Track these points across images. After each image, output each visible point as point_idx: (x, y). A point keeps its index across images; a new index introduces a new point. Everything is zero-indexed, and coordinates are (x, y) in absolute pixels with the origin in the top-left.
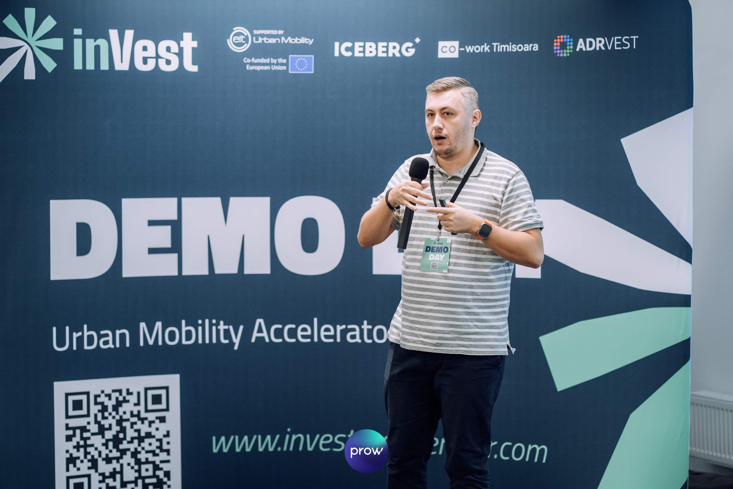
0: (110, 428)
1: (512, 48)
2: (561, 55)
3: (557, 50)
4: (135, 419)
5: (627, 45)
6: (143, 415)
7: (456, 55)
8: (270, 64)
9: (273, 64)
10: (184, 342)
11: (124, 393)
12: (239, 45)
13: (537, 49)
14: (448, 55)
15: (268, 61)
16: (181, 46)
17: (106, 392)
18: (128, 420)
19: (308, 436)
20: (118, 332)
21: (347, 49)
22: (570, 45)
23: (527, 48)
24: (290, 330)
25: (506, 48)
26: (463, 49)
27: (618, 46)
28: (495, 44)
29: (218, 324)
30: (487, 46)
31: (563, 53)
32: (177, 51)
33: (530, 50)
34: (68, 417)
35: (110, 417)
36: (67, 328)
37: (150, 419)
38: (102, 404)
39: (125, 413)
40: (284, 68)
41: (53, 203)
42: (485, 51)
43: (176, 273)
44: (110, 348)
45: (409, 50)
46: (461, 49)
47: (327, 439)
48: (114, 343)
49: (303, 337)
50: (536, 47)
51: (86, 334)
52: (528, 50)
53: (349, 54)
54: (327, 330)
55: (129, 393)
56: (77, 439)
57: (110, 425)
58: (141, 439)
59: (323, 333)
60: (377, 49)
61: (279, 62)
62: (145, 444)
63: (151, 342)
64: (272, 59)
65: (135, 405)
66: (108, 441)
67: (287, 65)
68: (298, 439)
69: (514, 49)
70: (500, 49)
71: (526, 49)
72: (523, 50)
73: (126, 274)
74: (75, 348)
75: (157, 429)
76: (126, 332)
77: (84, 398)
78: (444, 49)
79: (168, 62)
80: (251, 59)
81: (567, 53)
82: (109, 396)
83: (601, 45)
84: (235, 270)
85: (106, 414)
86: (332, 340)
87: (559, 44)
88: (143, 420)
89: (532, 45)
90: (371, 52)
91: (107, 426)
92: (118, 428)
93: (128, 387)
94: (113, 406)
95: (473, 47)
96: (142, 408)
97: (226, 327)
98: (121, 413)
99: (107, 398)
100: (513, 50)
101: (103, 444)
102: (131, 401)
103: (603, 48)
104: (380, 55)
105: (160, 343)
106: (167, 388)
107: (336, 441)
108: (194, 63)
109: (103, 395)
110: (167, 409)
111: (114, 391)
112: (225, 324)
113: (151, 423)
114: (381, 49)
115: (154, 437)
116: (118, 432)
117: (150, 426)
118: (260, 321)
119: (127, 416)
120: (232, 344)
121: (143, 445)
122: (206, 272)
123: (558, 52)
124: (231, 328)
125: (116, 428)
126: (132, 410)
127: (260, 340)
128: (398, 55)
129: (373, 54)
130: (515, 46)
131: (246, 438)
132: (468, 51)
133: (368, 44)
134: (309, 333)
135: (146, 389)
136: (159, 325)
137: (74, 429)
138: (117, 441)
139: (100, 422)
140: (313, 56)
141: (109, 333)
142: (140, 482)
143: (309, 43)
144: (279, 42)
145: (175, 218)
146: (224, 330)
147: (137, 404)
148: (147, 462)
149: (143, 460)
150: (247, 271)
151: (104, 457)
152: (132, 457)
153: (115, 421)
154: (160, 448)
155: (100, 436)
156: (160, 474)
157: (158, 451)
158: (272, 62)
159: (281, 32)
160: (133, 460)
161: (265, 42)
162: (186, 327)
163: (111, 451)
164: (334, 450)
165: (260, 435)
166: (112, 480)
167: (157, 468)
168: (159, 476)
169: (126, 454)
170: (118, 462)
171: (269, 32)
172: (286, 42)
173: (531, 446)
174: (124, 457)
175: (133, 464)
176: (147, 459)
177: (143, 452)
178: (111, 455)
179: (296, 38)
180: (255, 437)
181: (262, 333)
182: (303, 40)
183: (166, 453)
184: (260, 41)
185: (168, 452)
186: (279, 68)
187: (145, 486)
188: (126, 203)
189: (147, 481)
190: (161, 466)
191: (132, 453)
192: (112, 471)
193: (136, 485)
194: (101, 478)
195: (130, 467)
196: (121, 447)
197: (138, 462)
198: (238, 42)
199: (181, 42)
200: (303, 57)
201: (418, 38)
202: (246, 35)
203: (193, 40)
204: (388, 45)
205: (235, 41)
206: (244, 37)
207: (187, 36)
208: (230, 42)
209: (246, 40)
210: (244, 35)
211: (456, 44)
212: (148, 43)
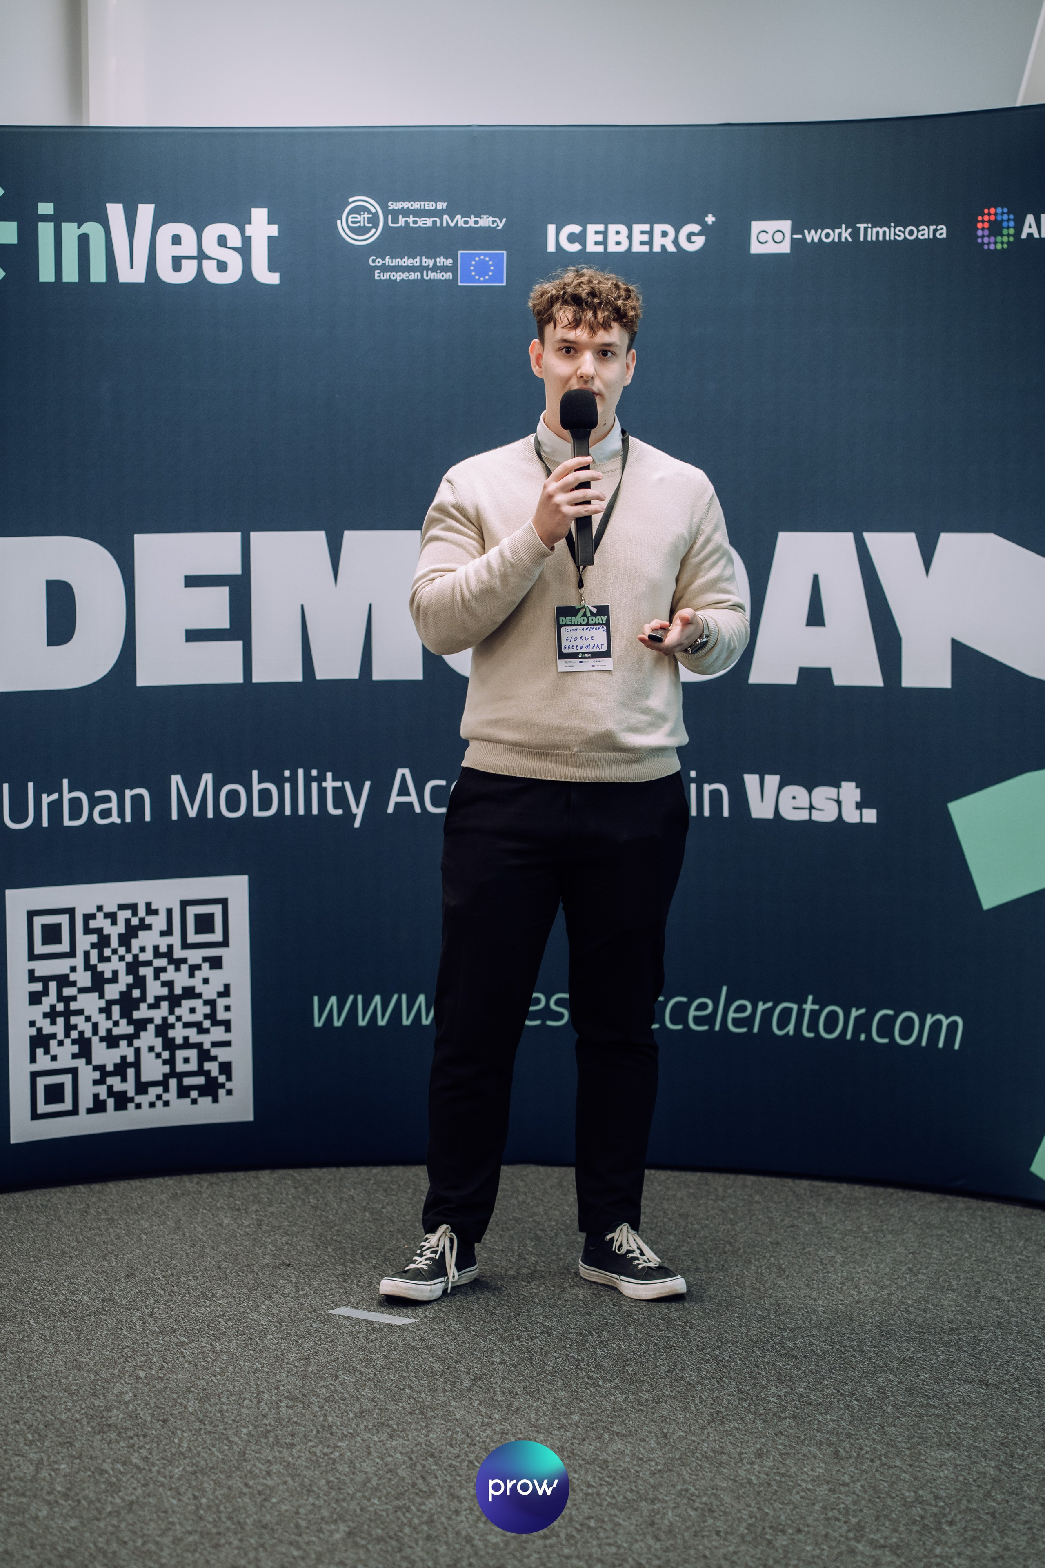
0: (114, 979)
1: (895, 234)
2: (992, 247)
3: (983, 237)
4: (162, 962)
6: (178, 953)
7: (785, 248)
8: (421, 269)
9: (427, 268)
10: (256, 813)
11: (142, 912)
12: (360, 231)
13: (944, 236)
14: (770, 249)
15: (416, 262)
16: (247, 234)
17: (106, 910)
18: (149, 963)
20: (128, 793)
21: (572, 238)
22: (1009, 228)
23: (925, 233)
25: (884, 233)
26: (800, 236)
28: (862, 226)
29: (321, 779)
30: (846, 230)
31: (996, 243)
32: (239, 245)
33: (931, 237)
34: (32, 956)
36: (31, 786)
37: (190, 962)
38: (99, 931)
39: (143, 949)
40: (448, 276)
42: (843, 240)
43: (240, 680)
44: (113, 823)
45: (693, 238)
46: (795, 236)
48: (121, 813)
50: (942, 232)
51: (67, 796)
52: (926, 237)
53: (576, 247)
55: (151, 911)
56: (50, 999)
57: (115, 973)
58: (174, 1001)
60: (630, 237)
61: (438, 264)
62: (183, 1010)
63: (192, 813)
64: (424, 259)
65: (163, 934)
66: (110, 1003)
67: (453, 269)
69: (899, 236)
70: (871, 236)
71: (923, 235)
72: (917, 237)
74: (45, 823)
75: (206, 981)
76: (144, 792)
77: (64, 919)
78: (763, 237)
79: (222, 266)
80: (383, 259)
81: (1002, 243)
82: (112, 917)
84: (353, 673)
85: (107, 952)
87: (987, 225)
88: (177, 964)
89: (934, 227)
90: (618, 243)
91: (108, 975)
92: (130, 979)
93: (148, 901)
94: (120, 935)
95: (819, 231)
96: (175, 939)
97: (338, 784)
98: (135, 950)
99: (109, 921)
100: (897, 237)
101: (101, 1010)
102: (153, 927)
104: (637, 248)
105: (210, 815)
106: (224, 902)
107: (553, 1006)
108: (271, 269)
109: (100, 915)
110: (225, 943)
111: (121, 907)
112: (334, 779)
113: (194, 969)
115: (199, 996)
116: (130, 987)
117: (192, 975)
118: (403, 773)
119: (148, 955)
120: (349, 816)
121: (178, 1011)
122: (299, 678)
123: (986, 240)
124: (347, 785)
125: (125, 980)
126: (156, 944)
127: (404, 808)
128: (671, 248)
129: (623, 248)
130: (902, 229)
131: (378, 1000)
132: (809, 240)
133: (612, 228)
135: (184, 904)
136: (207, 778)
137: (45, 980)
138: (127, 1003)
139: (95, 966)
141: (113, 794)
142: (173, 1083)
143: (498, 226)
144: (438, 225)
145: (238, 571)
146: (335, 789)
147: (167, 932)
148: (187, 1044)
149: (179, 1041)
150: (378, 674)
151: (102, 1032)
152: (157, 1035)
153: (123, 964)
154: (211, 1017)
155: (96, 995)
156: (212, 1067)
157: (207, 1024)
158: (424, 264)
159: (442, 205)
160: (160, 1040)
161: (411, 225)
162: (260, 782)
163: (116, 1024)
164: (549, 1023)
165: (404, 993)
166: (118, 1078)
167: (204, 1056)
168: (209, 1072)
169: (145, 1029)
170: (130, 1044)
171: (416, 205)
172: (452, 224)
173: (932, 1016)
174: (142, 1034)
175: (159, 1048)
176: (186, 1039)
177: (179, 1025)
178: (116, 1031)
179: (472, 216)
180: (395, 997)
181: (408, 794)
182: (485, 221)
183: (222, 1028)
184: (402, 221)
185: (227, 1025)
186: (439, 276)
187: (183, 1092)
188: (142, 542)
189: (187, 1081)
190: (214, 1052)
191: (157, 1026)
192: (118, 1061)
193: (166, 1090)
194: (97, 1075)
195: (153, 1055)
196: (136, 1015)
197: (170, 1045)
198: (358, 225)
199: (247, 226)
200: (485, 255)
201: (710, 216)
202: (373, 211)
203: (269, 223)
204: (652, 228)
205: (353, 222)
206: (370, 216)
207: (259, 215)
208: (342, 226)
209: (374, 220)
210: (369, 212)
211: (786, 226)
212: (186, 231)
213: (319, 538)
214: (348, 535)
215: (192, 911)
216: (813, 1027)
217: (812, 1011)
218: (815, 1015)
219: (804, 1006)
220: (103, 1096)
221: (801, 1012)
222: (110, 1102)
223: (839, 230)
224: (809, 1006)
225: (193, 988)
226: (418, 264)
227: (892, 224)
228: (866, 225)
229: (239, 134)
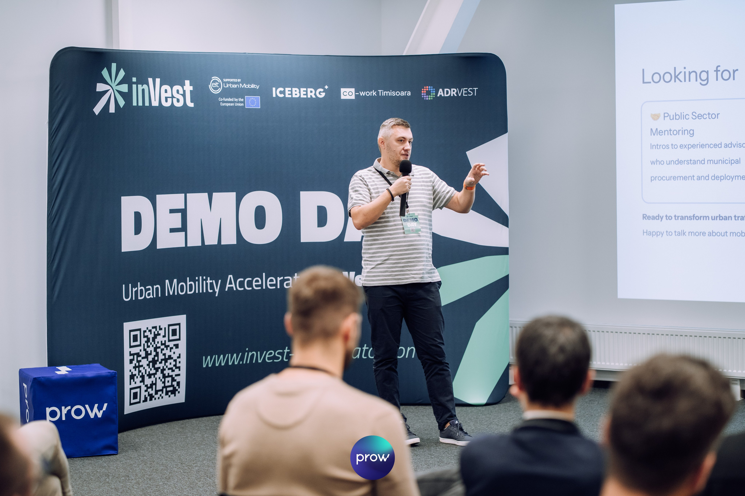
1: (392, 94)
2: (427, 99)
3: (424, 95)
4: (163, 347)
5: (471, 94)
6: (167, 344)
7: (353, 97)
8: (234, 102)
9: (236, 102)
10: (189, 293)
11: (158, 329)
12: (216, 89)
13: (410, 95)
14: (348, 97)
15: (232, 100)
16: (184, 90)
17: (149, 329)
18: (159, 347)
19: (259, 353)
20: (155, 287)
21: (281, 92)
22: (433, 93)
23: (403, 94)
24: (248, 281)
25: (388, 93)
26: (358, 94)
27: (465, 94)
28: (380, 91)
29: (206, 280)
30: (374, 92)
31: (428, 98)
32: (182, 93)
33: (405, 95)
34: (131, 347)
35: (151, 346)
36: (130, 285)
37: (170, 346)
38: (147, 336)
39: (158, 342)
40: (242, 105)
41: (123, 199)
42: (373, 95)
43: (184, 246)
44: (151, 298)
45: (321, 93)
46: (356, 94)
47: (271, 354)
48: (153, 295)
49: (256, 286)
50: (409, 94)
51: (139, 288)
52: (403, 95)
53: (282, 96)
54: (271, 281)
55: (161, 329)
56: (135, 362)
57: (151, 351)
58: (166, 360)
59: (268, 283)
60: (300, 92)
61: (239, 101)
63: (171, 293)
64: (235, 99)
66: (150, 362)
67: (244, 102)
68: (253, 355)
69: (394, 94)
70: (384, 94)
71: (402, 94)
72: (400, 95)
73: (159, 247)
74: (134, 299)
75: (174, 353)
76: (158, 286)
77: (138, 333)
78: (345, 94)
79: (178, 101)
80: (223, 99)
81: (431, 98)
82: (150, 331)
83: (454, 93)
84: (215, 242)
85: (149, 344)
86: (274, 287)
87: (425, 92)
88: (167, 347)
89: (406, 92)
90: (296, 94)
91: (149, 352)
93: (160, 325)
94: (152, 337)
95: (365, 92)
96: (166, 339)
97: (211, 281)
98: (156, 343)
99: (150, 333)
100: (393, 95)
101: (147, 365)
102: (161, 334)
103: (456, 95)
104: (302, 96)
105: (176, 294)
107: (276, 355)
108: (191, 102)
109: (147, 331)
110: (179, 339)
111: (153, 328)
112: (210, 280)
113: (171, 348)
114: (302, 93)
115: (172, 358)
116: (155, 356)
117: (171, 351)
118: (230, 276)
119: (159, 344)
120: (214, 292)
121: (167, 364)
122: (200, 245)
123: (425, 97)
124: (214, 281)
125: (154, 353)
126: (162, 340)
127: (231, 289)
128: (314, 97)
129: (298, 96)
130: (395, 92)
131: (222, 356)
132: (361, 95)
133: (294, 89)
134: (260, 283)
135: (169, 325)
136: (175, 281)
137: (133, 355)
138: (154, 362)
139: (146, 349)
140: (259, 97)
141: (151, 287)
142: (164, 389)
143: (257, 88)
144: (239, 87)
145: (184, 208)
146: (210, 283)
147: (164, 336)
148: (169, 376)
149: (167, 375)
150: (223, 243)
151: (147, 373)
152: (161, 373)
153: (153, 348)
154: (175, 365)
155: (146, 359)
156: (175, 383)
157: (174, 368)
158: (235, 101)
159: (239, 80)
160: (162, 374)
161: (231, 87)
162: (189, 282)
163: (151, 370)
164: (275, 361)
165: (229, 353)
166: (151, 389)
167: (173, 380)
168: (174, 385)
169: (158, 371)
170: (154, 377)
171: (232, 80)
172: (243, 87)
173: (410, 348)
174: (157, 373)
175: (161, 378)
176: (168, 374)
177: (167, 369)
178: (151, 372)
179: (249, 84)
180: (227, 355)
181: (232, 284)
182: (253, 86)
183: (178, 369)
184: (227, 86)
185: (179, 368)
186: (240, 105)
187: (167, 394)
188: (159, 197)
189: (168, 389)
190: (176, 378)
191: (161, 370)
192: (151, 383)
193: (163, 393)
194: (146, 388)
195: (160, 380)
196: (156, 366)
197: (164, 377)
198: (215, 87)
199: (184, 86)
200: (253, 98)
201: (326, 86)
202: (219, 82)
203: (190, 85)
204: (307, 90)
205: (213, 86)
206: (218, 84)
207: (187, 82)
208: (210, 87)
209: (219, 85)
210: (218, 82)
211: (353, 90)
212: (167, 87)
213: (206, 195)
214: (214, 194)
215: (171, 328)
216: (366, 355)
217: (366, 350)
218: (367, 351)
219: (363, 348)
220: (147, 396)
221: (362, 350)
222: (149, 398)
223: (372, 92)
224: (365, 348)
225: (171, 355)
226: (233, 100)
227: (391, 91)
228: (381, 91)
229: (180, 54)
